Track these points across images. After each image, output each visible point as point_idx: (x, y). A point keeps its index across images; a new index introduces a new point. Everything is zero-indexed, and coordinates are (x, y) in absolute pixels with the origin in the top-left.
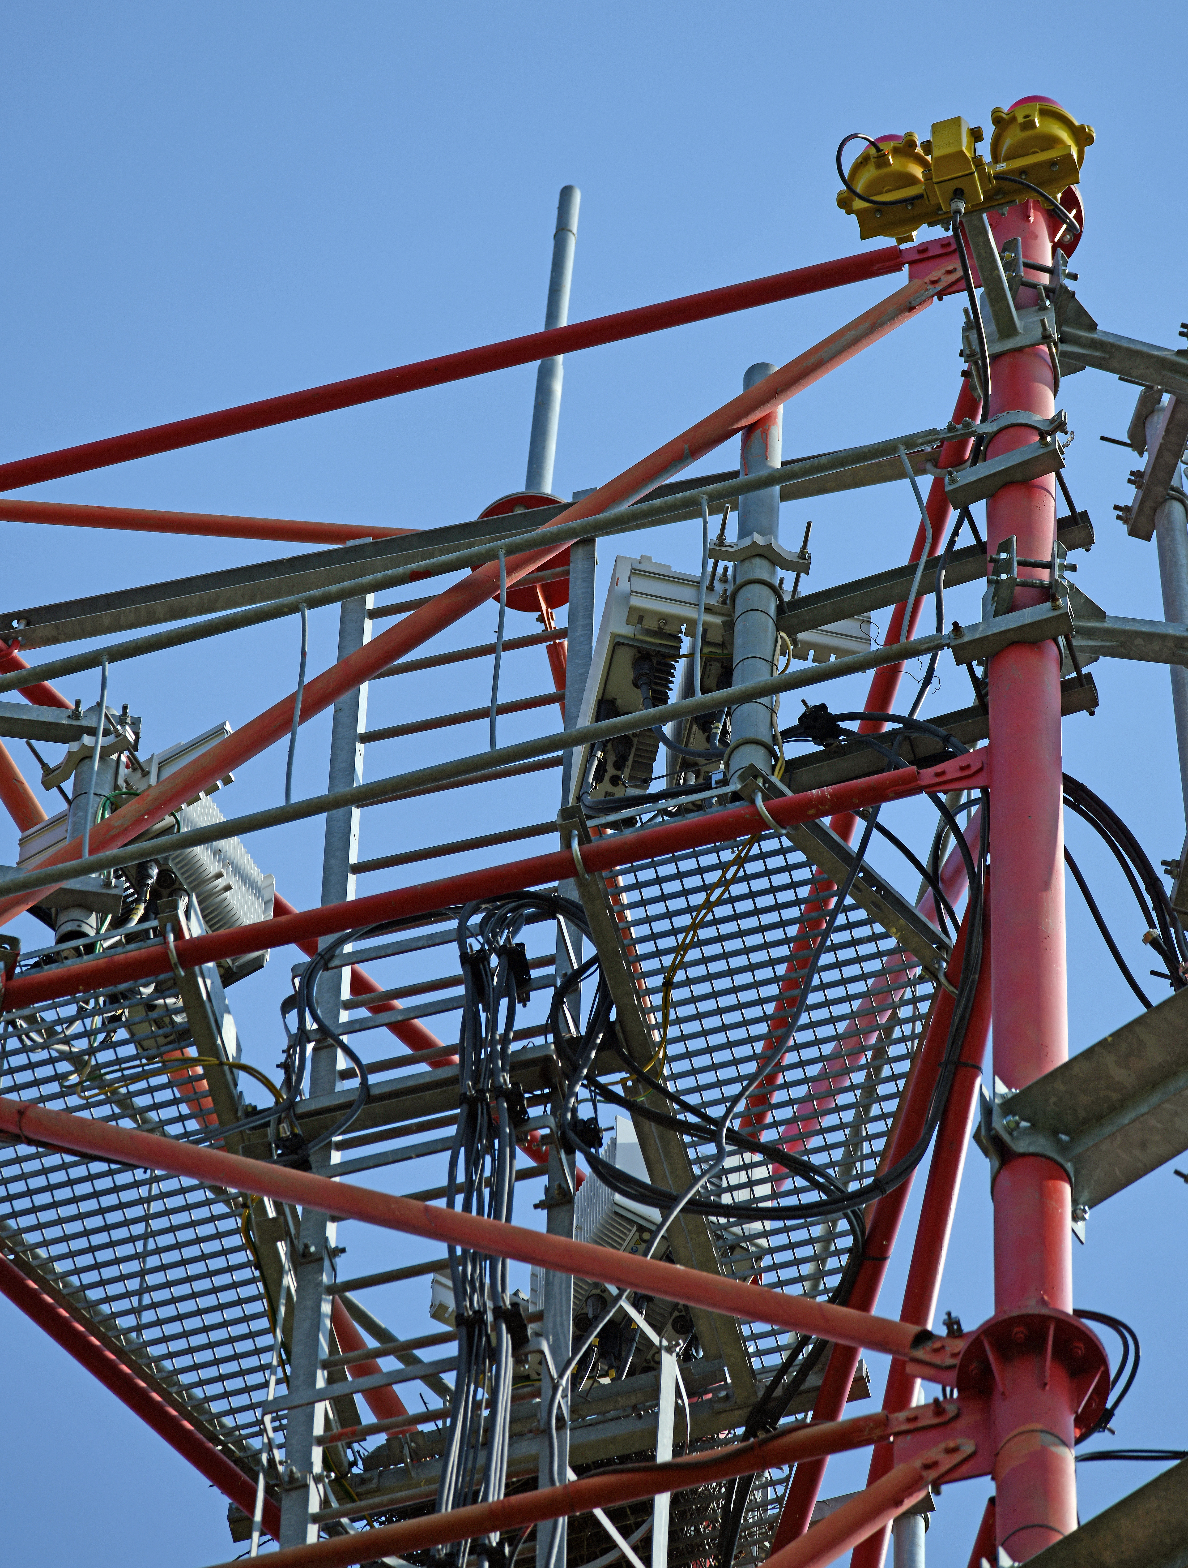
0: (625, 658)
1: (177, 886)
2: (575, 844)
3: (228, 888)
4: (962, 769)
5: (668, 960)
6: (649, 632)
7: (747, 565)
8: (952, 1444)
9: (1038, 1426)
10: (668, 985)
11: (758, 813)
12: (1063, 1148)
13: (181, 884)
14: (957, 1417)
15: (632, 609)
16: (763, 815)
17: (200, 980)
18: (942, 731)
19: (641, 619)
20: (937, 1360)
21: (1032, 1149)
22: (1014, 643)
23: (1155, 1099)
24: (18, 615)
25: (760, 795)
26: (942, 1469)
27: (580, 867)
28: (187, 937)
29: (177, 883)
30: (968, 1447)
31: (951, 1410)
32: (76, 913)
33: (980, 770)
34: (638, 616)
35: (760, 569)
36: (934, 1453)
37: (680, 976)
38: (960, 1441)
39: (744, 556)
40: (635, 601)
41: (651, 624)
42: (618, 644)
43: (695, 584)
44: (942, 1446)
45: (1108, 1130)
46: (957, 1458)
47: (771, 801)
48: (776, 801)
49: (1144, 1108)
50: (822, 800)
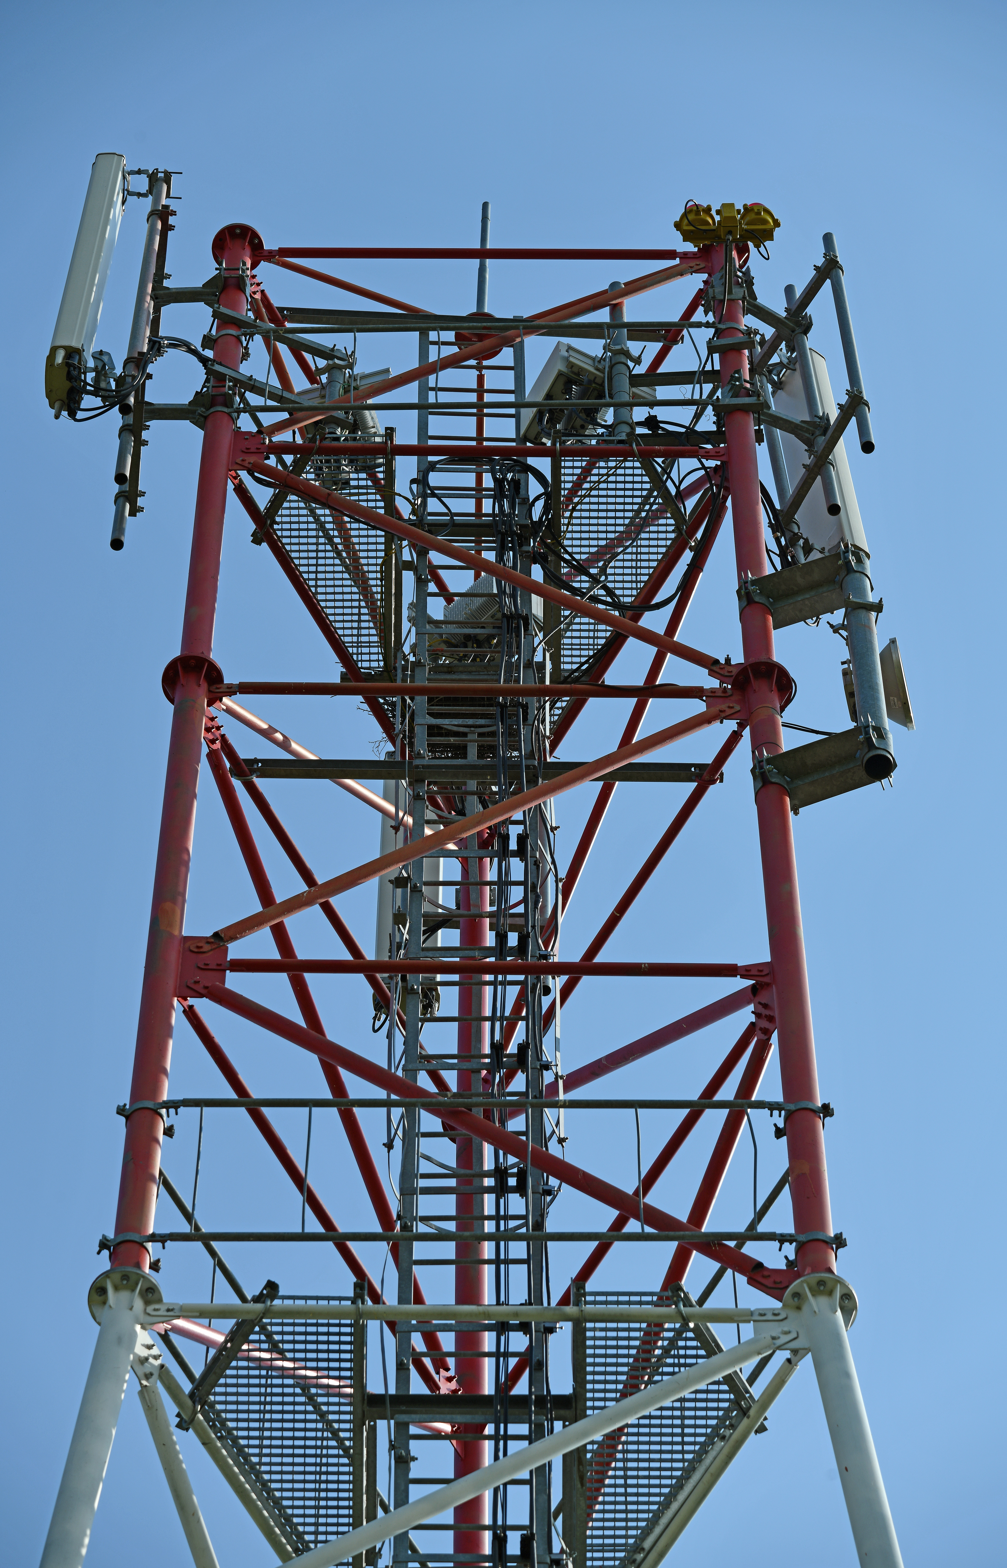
0: (562, 381)
2: (558, 445)
4: (716, 452)
6: (573, 372)
7: (618, 356)
8: (731, 705)
9: (771, 706)
11: (633, 449)
12: (771, 603)
14: (731, 695)
15: (570, 362)
18: (707, 437)
19: (572, 366)
20: (722, 672)
21: (761, 601)
22: (737, 410)
23: (813, 593)
24: (288, 309)
25: (635, 443)
26: (727, 714)
30: (738, 708)
31: (730, 692)
32: (333, 426)
33: (724, 455)
34: (571, 365)
35: (623, 359)
36: (723, 707)
38: (735, 705)
39: (616, 353)
40: (571, 359)
41: (575, 370)
42: (561, 374)
43: (593, 359)
44: (727, 705)
45: (791, 601)
46: (733, 711)
47: (639, 447)
49: (808, 596)
50: (659, 451)
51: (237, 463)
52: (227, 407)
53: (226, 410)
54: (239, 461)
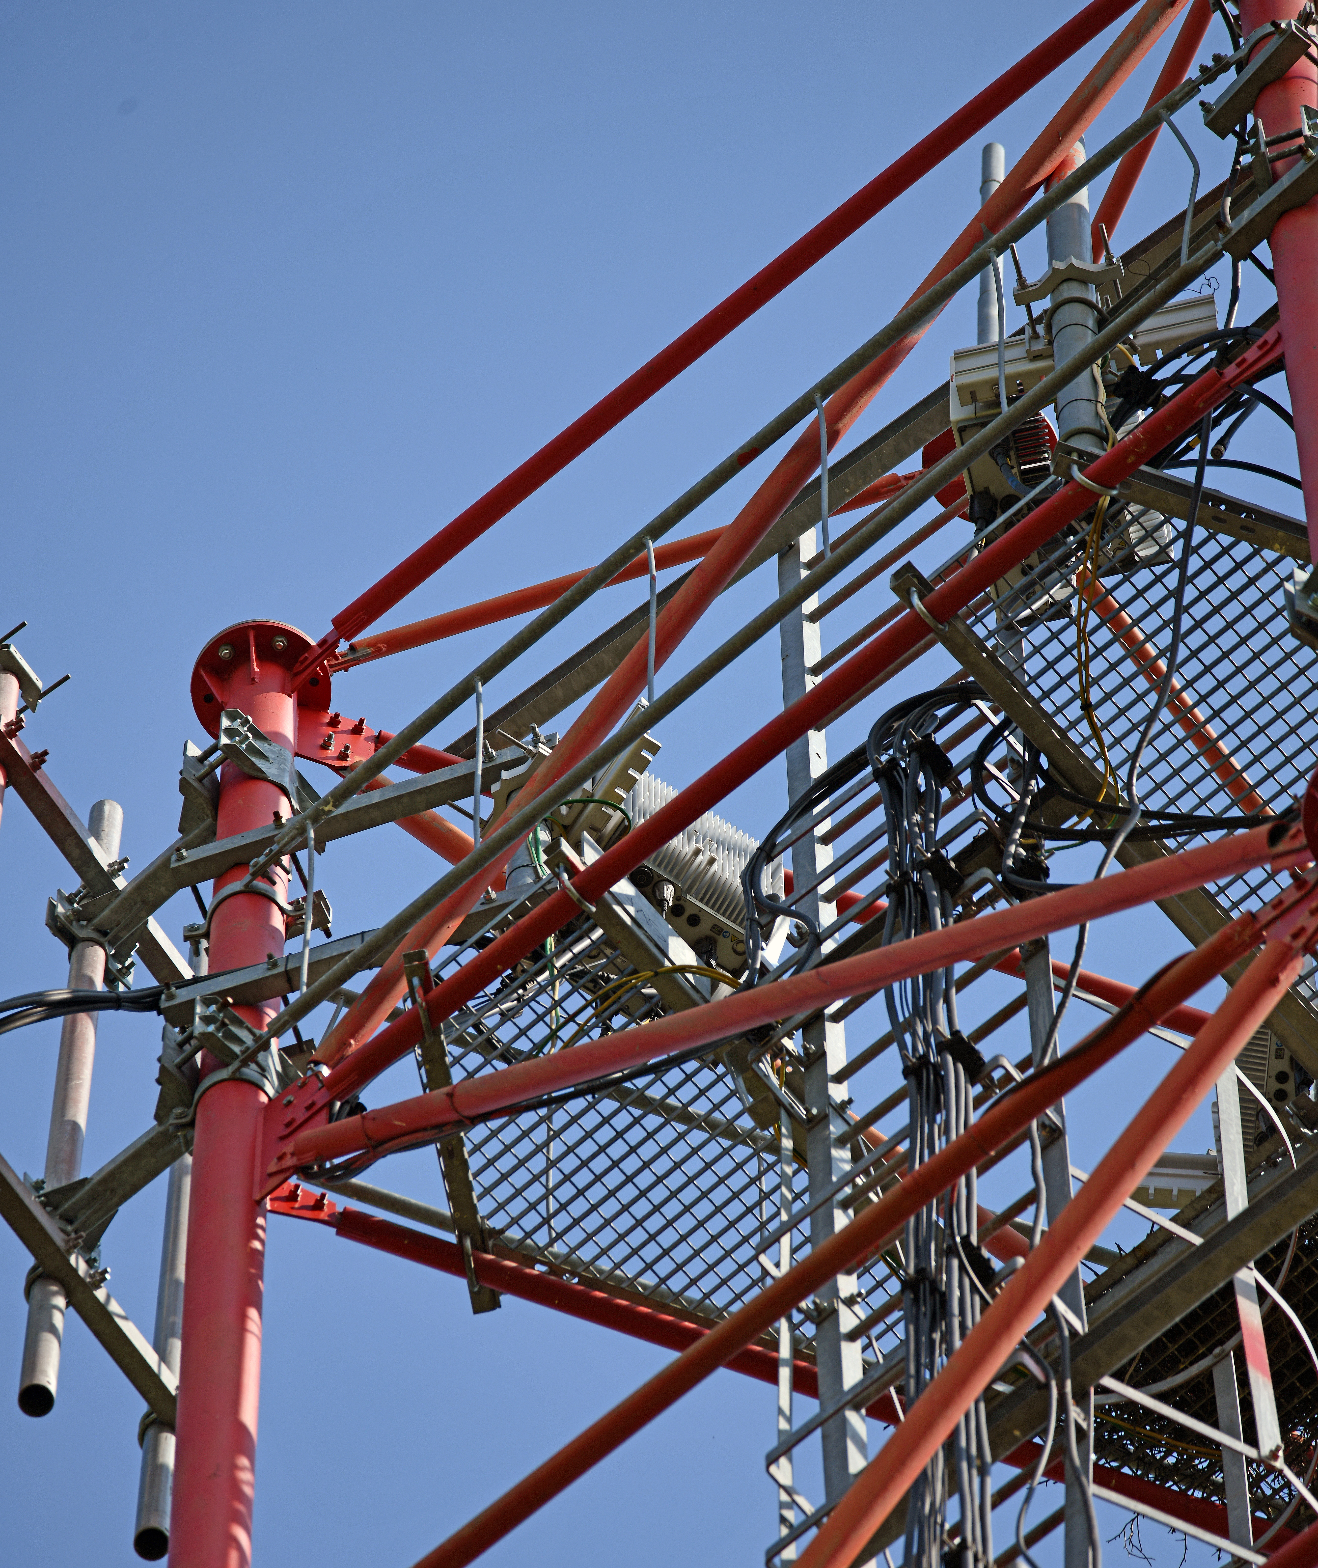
1: (656, 879)
2: (916, 600)
3: (712, 861)
5: (1074, 682)
7: (1056, 294)
8: (1314, 905)
10: (1088, 708)
11: (1079, 485)
13: (659, 875)
15: (960, 389)
16: (1084, 484)
17: (617, 909)
19: (974, 396)
22: (1283, 214)
25: (1075, 468)
26: (1310, 931)
27: (930, 620)
28: (582, 868)
29: (655, 877)
33: (1278, 340)
34: (969, 394)
35: (1068, 291)
36: (1301, 922)
37: (1095, 695)
40: (961, 380)
41: (986, 395)
42: (961, 429)
47: (1089, 468)
48: (1093, 466)
50: (1136, 442)
51: (271, 1175)
52: (226, 1065)
53: (224, 1074)
54: (272, 1167)
